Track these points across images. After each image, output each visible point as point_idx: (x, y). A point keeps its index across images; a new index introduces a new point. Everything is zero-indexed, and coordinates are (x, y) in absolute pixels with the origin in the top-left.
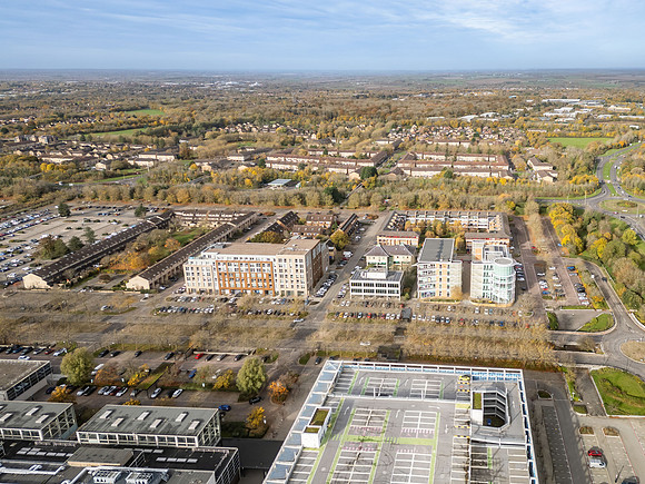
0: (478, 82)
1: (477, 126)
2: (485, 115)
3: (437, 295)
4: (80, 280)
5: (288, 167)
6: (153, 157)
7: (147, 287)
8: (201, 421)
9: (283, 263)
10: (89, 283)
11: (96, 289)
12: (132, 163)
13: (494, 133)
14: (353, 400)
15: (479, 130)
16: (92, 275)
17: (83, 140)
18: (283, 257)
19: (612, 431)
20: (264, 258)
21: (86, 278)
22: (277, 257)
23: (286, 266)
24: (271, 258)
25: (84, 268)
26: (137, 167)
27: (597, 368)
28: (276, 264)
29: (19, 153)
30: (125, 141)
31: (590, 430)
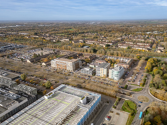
0: (161, 22)
1: (150, 35)
2: (154, 32)
3: (101, 76)
4: (36, 62)
5: (91, 43)
6: (65, 39)
7: (45, 65)
8: (32, 90)
9: (68, 64)
10: (37, 63)
11: (38, 64)
12: (60, 40)
13: (154, 37)
14: (61, 93)
15: (150, 36)
16: (38, 62)
17: (55, 35)
18: (68, 62)
19: (118, 114)
20: (64, 62)
21: (37, 62)
22: (67, 62)
23: (69, 64)
24: (66, 62)
25: (38, 60)
26: (61, 41)
27: (127, 100)
28: (67, 63)
29: (42, 37)
30: (62, 36)
31: (112, 112)
